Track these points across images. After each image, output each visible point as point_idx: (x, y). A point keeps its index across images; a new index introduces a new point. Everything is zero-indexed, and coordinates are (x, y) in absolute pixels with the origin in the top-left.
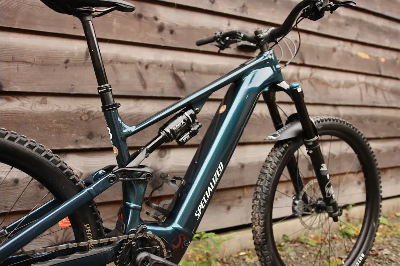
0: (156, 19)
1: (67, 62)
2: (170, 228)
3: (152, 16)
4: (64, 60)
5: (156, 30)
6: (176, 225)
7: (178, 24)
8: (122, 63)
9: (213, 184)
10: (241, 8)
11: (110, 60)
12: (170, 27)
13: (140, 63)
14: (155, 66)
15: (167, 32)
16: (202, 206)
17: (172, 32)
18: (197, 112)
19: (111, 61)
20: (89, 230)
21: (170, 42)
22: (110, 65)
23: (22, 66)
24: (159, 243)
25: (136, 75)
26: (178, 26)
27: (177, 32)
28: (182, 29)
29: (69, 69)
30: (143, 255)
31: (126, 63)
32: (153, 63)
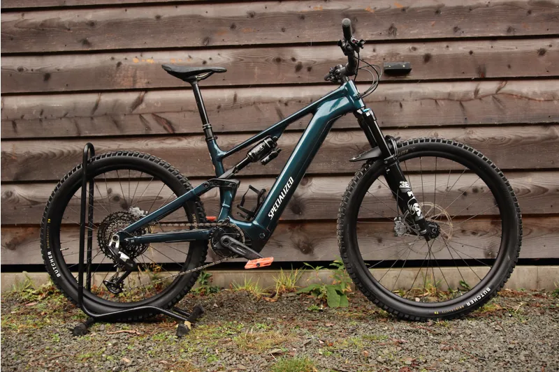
0: (294, 60)
1: (219, 107)
2: (250, 225)
3: (289, 57)
4: (216, 106)
5: (294, 69)
6: (255, 223)
7: (315, 60)
8: (263, 103)
9: (284, 194)
10: (386, 31)
11: (253, 101)
12: (307, 64)
13: (280, 101)
14: (294, 102)
15: (304, 70)
16: (274, 209)
17: (309, 69)
18: (277, 139)
19: (254, 103)
20: (195, 218)
21: (307, 78)
22: (253, 106)
23: (187, 114)
24: (239, 232)
25: (276, 112)
26: (315, 62)
27: (314, 68)
28: (321, 64)
29: (220, 112)
30: (224, 237)
31: (268, 103)
32: (292, 100)
